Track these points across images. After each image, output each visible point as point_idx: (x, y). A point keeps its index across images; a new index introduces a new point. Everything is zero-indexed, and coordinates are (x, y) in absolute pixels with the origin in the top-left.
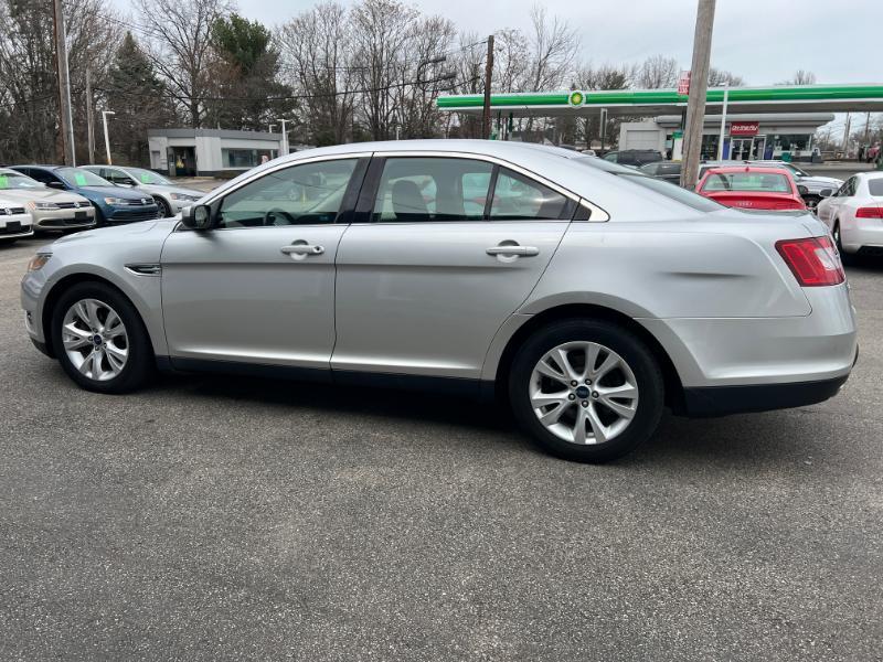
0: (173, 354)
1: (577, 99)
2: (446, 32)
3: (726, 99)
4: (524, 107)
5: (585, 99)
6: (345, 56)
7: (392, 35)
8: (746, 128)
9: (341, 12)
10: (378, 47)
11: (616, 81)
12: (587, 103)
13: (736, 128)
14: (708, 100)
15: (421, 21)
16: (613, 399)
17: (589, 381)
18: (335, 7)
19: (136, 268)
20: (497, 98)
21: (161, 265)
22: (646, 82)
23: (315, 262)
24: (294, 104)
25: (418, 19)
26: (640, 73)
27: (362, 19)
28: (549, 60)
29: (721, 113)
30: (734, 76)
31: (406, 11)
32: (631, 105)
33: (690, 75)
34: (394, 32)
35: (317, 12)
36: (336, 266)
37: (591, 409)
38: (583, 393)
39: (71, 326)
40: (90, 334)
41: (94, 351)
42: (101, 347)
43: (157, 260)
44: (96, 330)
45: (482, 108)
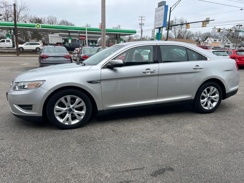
0: (104, 109)
1: (38, 26)
3: (86, 30)
4: (29, 28)
5: (41, 27)
8: (83, 38)
11: (39, 21)
12: (42, 27)
13: (80, 37)
17: (210, 95)
19: (90, 82)
20: (18, 24)
21: (101, 80)
22: (48, 22)
23: (153, 75)
26: (46, 20)
28: (20, 13)
29: (86, 34)
30: (73, 23)
36: (158, 75)
38: (209, 98)
39: (57, 107)
40: (66, 108)
41: (67, 115)
42: (71, 112)
43: (99, 79)
44: (69, 107)
45: (14, 27)
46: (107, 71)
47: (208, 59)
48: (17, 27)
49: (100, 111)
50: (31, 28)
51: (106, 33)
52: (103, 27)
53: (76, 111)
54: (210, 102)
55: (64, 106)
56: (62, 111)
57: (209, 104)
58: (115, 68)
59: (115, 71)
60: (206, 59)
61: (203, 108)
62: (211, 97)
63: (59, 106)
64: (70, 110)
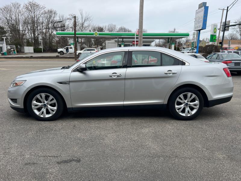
0: (73, 107)
1: (96, 34)
2: (55, 13)
3: (135, 35)
4: (86, 36)
5: (98, 34)
6: (22, 18)
7: (37, 13)
9: (20, 5)
10: (33, 16)
11: (101, 30)
12: (99, 35)
14: (143, 36)
15: (46, 10)
16: (194, 105)
17: (188, 102)
18: (18, 3)
19: (61, 83)
21: (70, 82)
22: (109, 30)
23: (119, 78)
24: (5, 32)
25: (45, 9)
26: (107, 28)
27: (27, 8)
28: (85, 23)
29: (134, 39)
30: (130, 29)
31: (41, 6)
32: (110, 36)
33: (139, 30)
34: (38, 12)
35: (12, 5)
36: (125, 79)
37: (188, 108)
38: (187, 104)
39: (35, 102)
40: (42, 104)
41: (43, 109)
42: (46, 107)
43: (68, 80)
44: (44, 102)
45: (74, 35)
46: (77, 74)
47: (187, 64)
48: (76, 36)
49: (70, 108)
50: (87, 36)
51: (143, 37)
52: (140, 33)
53: (49, 107)
54: (188, 109)
55: (40, 102)
56: (38, 105)
57: (186, 111)
58: (84, 72)
59: (85, 73)
60: (183, 64)
61: (179, 114)
62: (189, 103)
63: (36, 102)
64: (45, 105)
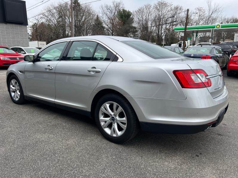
0: (27, 95)
1: (218, 27)
2: (180, 9)
6: (152, 17)
7: (164, 11)
9: (151, 6)
10: (160, 15)
15: (173, 7)
16: (121, 122)
17: (115, 115)
18: (149, 5)
23: (51, 71)
24: (137, 31)
25: (172, 6)
27: (156, 8)
31: (169, 4)
34: (165, 10)
35: (144, 7)
36: (55, 73)
37: (116, 125)
39: (11, 86)
41: (15, 93)
43: (24, 70)
47: (120, 60)
49: (25, 96)
55: (14, 86)
62: (116, 117)
64: (16, 90)
